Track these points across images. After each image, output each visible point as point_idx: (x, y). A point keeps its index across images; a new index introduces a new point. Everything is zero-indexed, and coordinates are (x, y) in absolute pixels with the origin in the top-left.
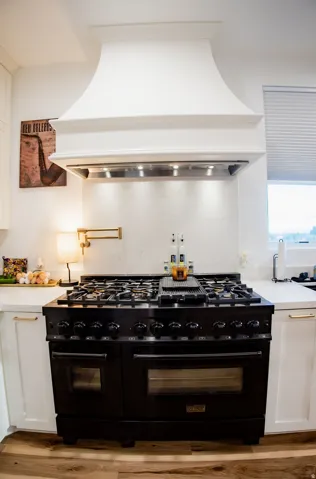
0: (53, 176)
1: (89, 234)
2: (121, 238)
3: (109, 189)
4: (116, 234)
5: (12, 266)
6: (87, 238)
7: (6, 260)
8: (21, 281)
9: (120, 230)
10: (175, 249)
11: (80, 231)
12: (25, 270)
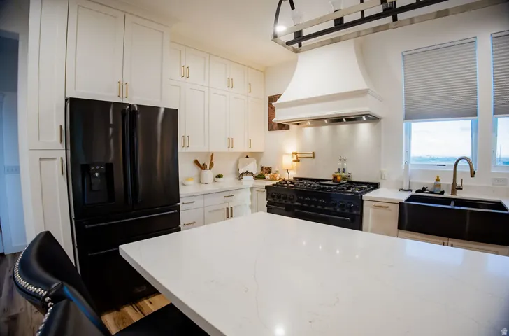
0: (283, 126)
1: (299, 155)
2: (313, 157)
3: (308, 131)
4: (311, 155)
5: (265, 170)
6: (297, 157)
7: (262, 167)
8: (266, 177)
9: (313, 153)
10: (340, 165)
11: (293, 153)
12: (270, 172)
